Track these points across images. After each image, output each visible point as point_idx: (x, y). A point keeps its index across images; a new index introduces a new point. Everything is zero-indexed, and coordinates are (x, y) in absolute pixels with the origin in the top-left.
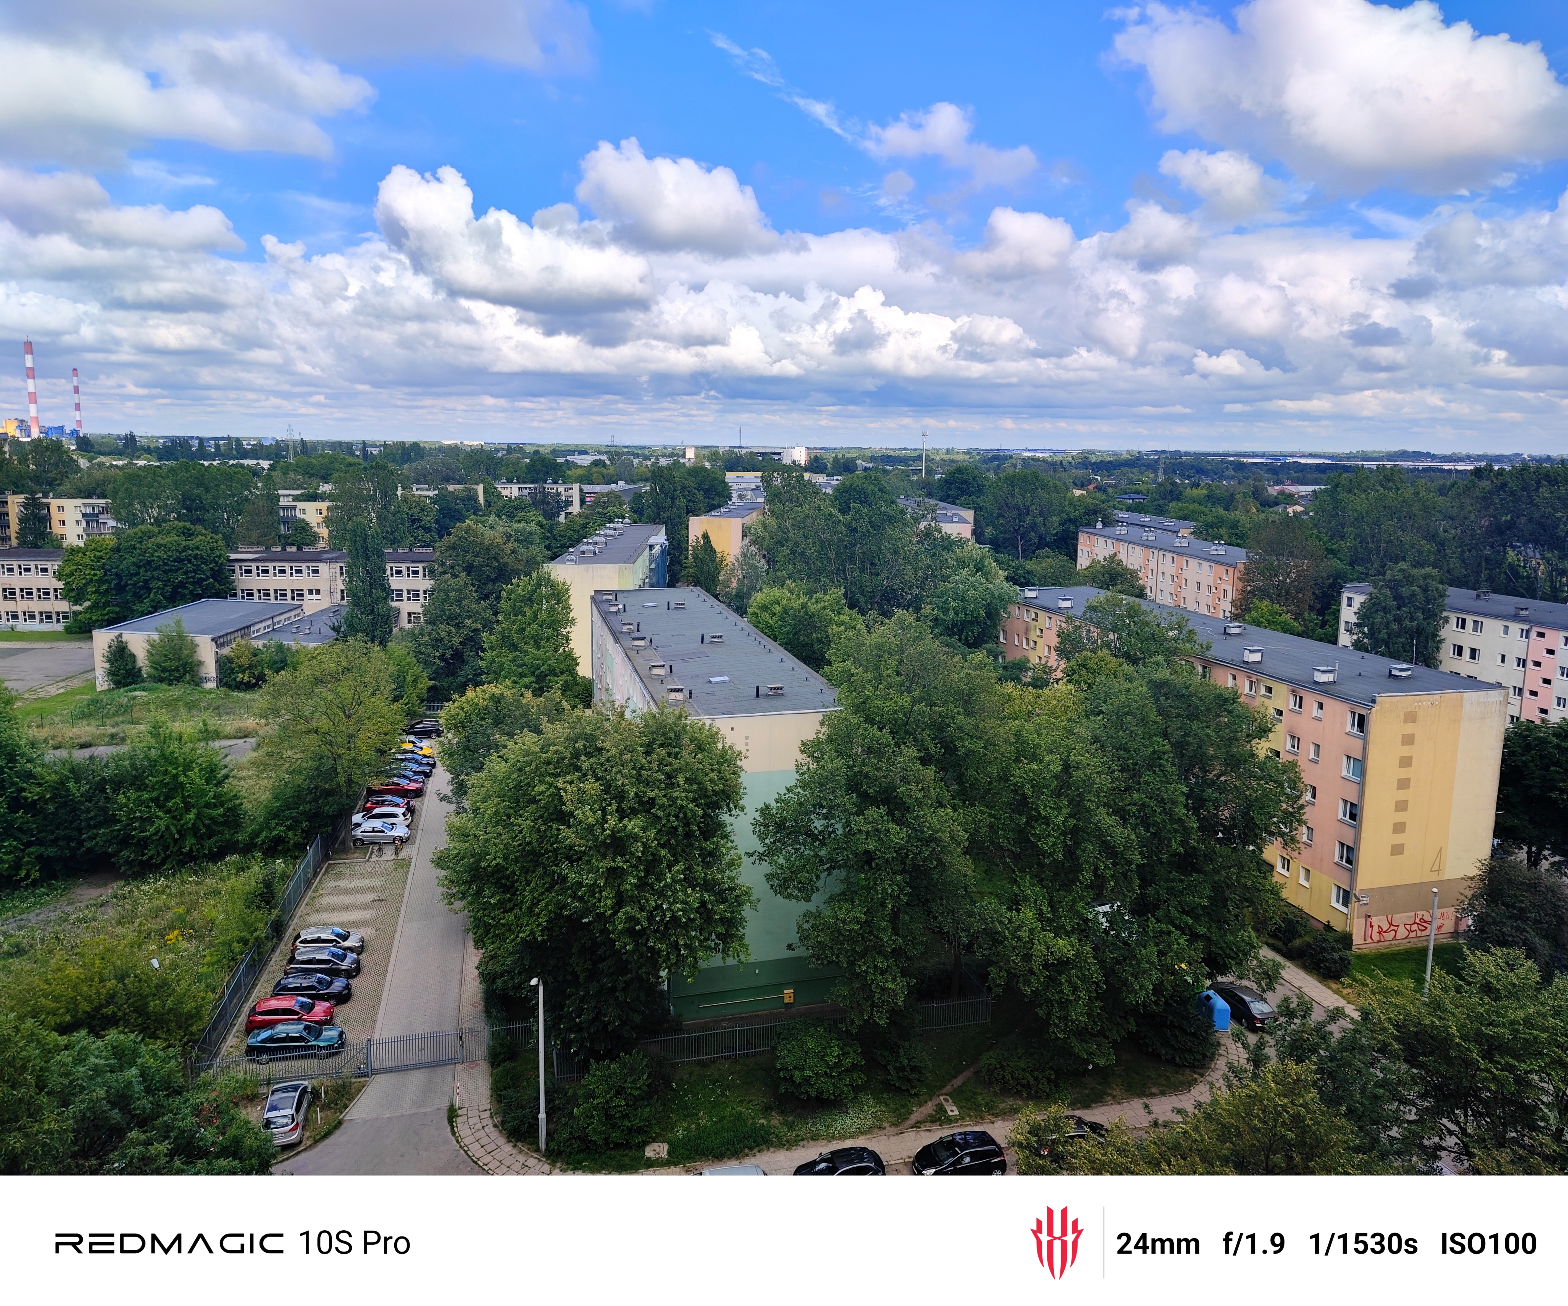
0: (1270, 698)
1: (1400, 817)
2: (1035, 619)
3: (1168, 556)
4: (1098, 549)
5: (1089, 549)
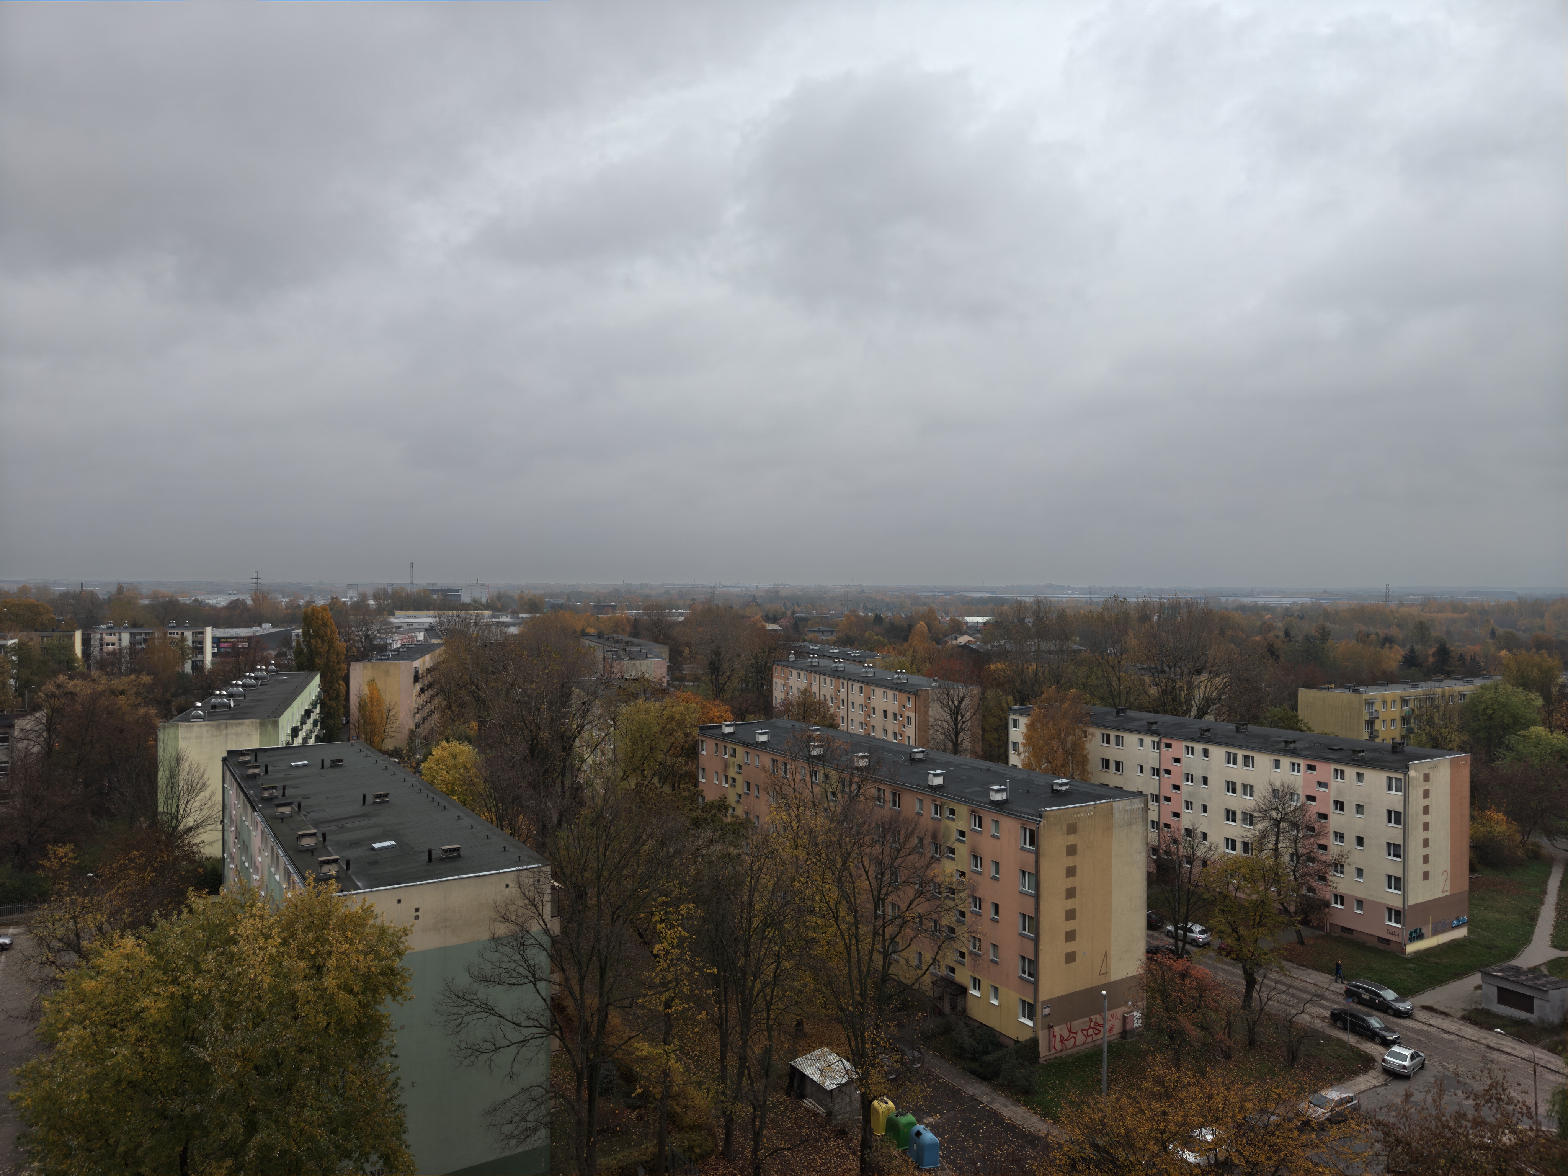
0: (953, 820)
1: (1071, 925)
2: (734, 755)
3: (857, 686)
4: (792, 681)
5: (783, 682)
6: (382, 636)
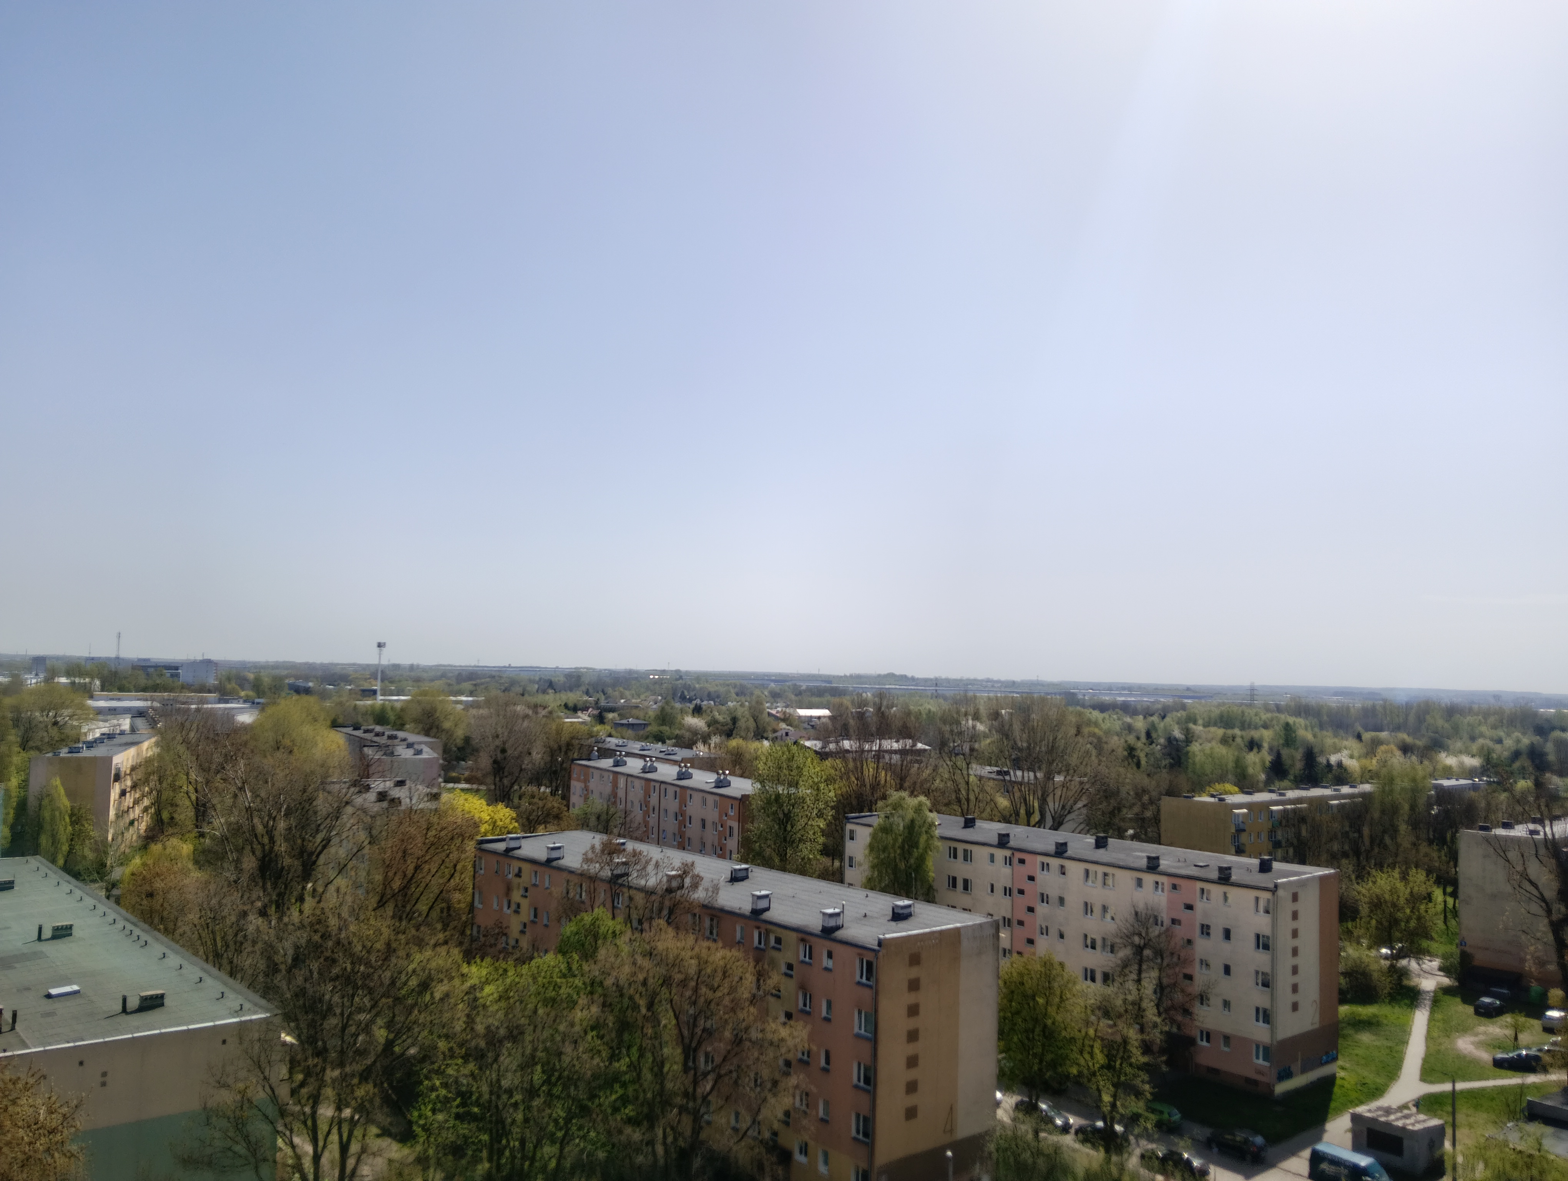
0: (779, 950)
1: (912, 1074)
2: (518, 875)
3: (671, 790)
4: (593, 784)
5: (583, 785)
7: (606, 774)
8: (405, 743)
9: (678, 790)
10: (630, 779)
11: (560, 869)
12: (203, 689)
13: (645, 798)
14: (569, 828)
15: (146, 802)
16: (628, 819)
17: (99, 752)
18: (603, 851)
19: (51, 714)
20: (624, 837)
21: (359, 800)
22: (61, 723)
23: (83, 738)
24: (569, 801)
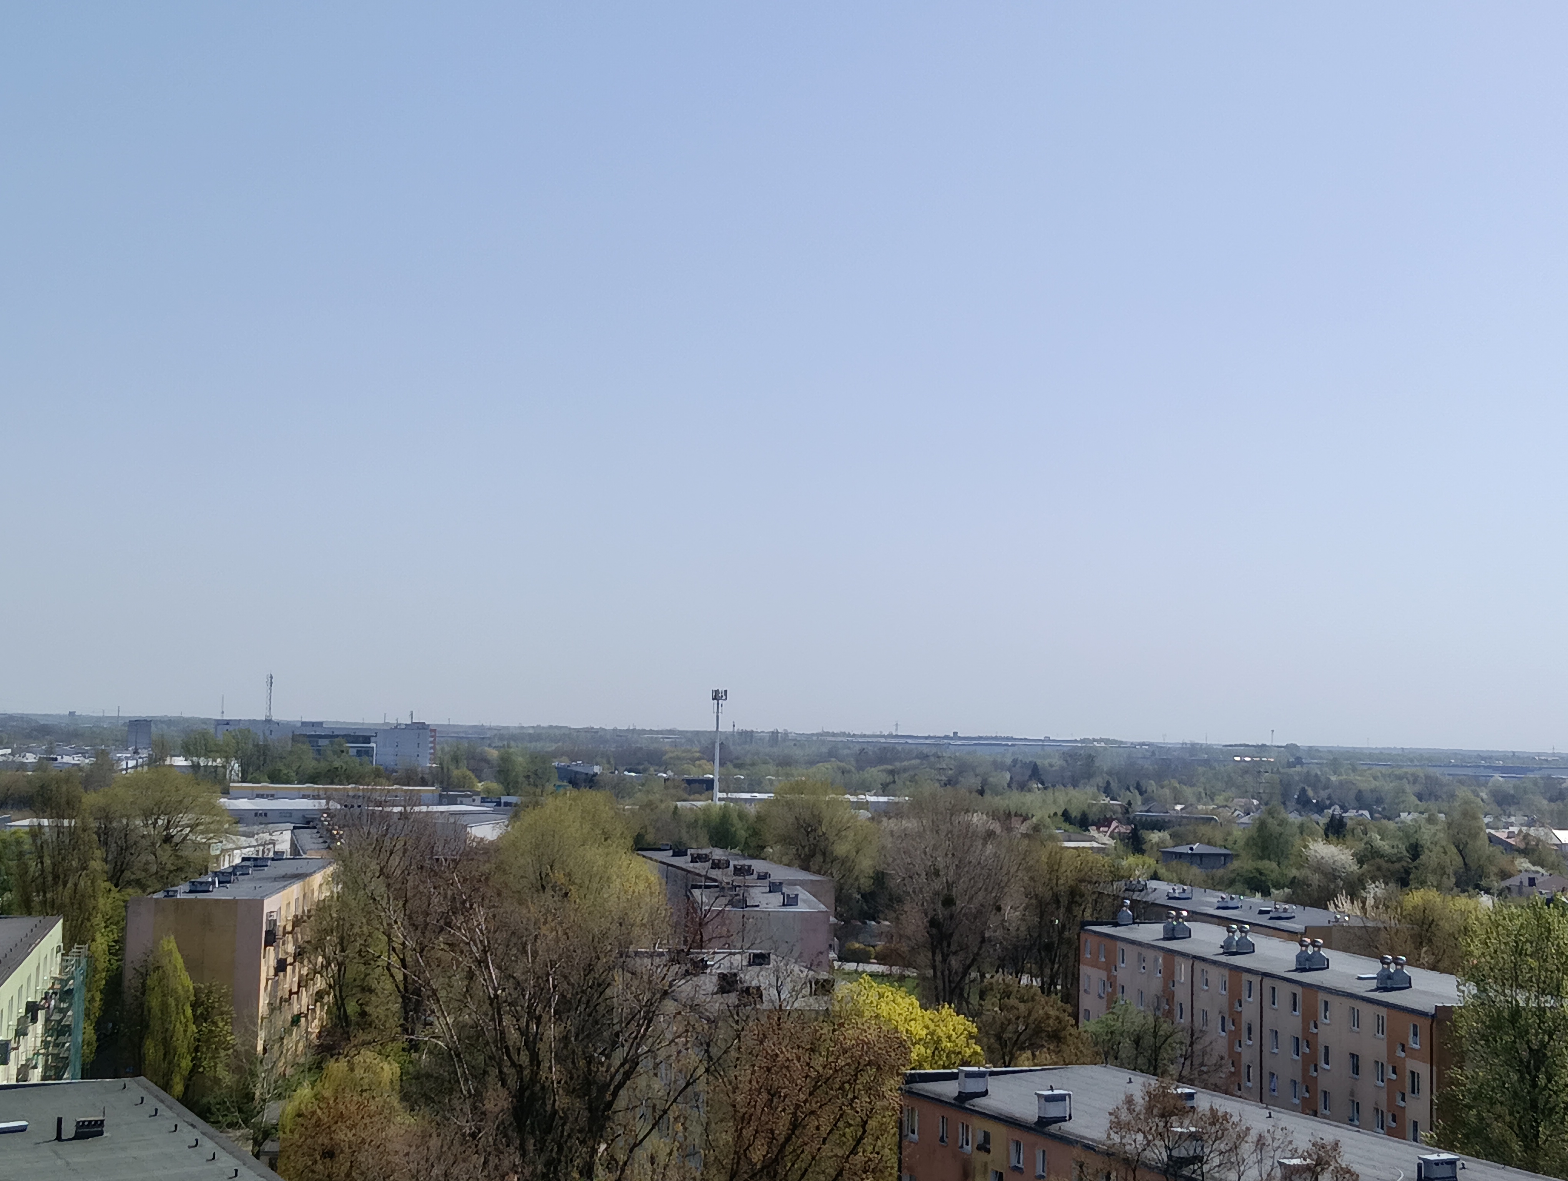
2: (984, 1147)
3: (1284, 992)
4: (1124, 973)
5: (1103, 975)
6: (200, 839)
7: (1149, 954)
8: (766, 882)
9: (1299, 991)
10: (1198, 965)
11: (1066, 1141)
12: (411, 777)
13: (1231, 1005)
14: (1078, 1061)
15: (320, 983)
16: (1197, 1047)
17: (239, 890)
18: (1149, 1109)
19: (160, 822)
20: (1191, 1083)
21: (684, 988)
22: (176, 840)
23: (212, 866)
24: (1077, 1006)
